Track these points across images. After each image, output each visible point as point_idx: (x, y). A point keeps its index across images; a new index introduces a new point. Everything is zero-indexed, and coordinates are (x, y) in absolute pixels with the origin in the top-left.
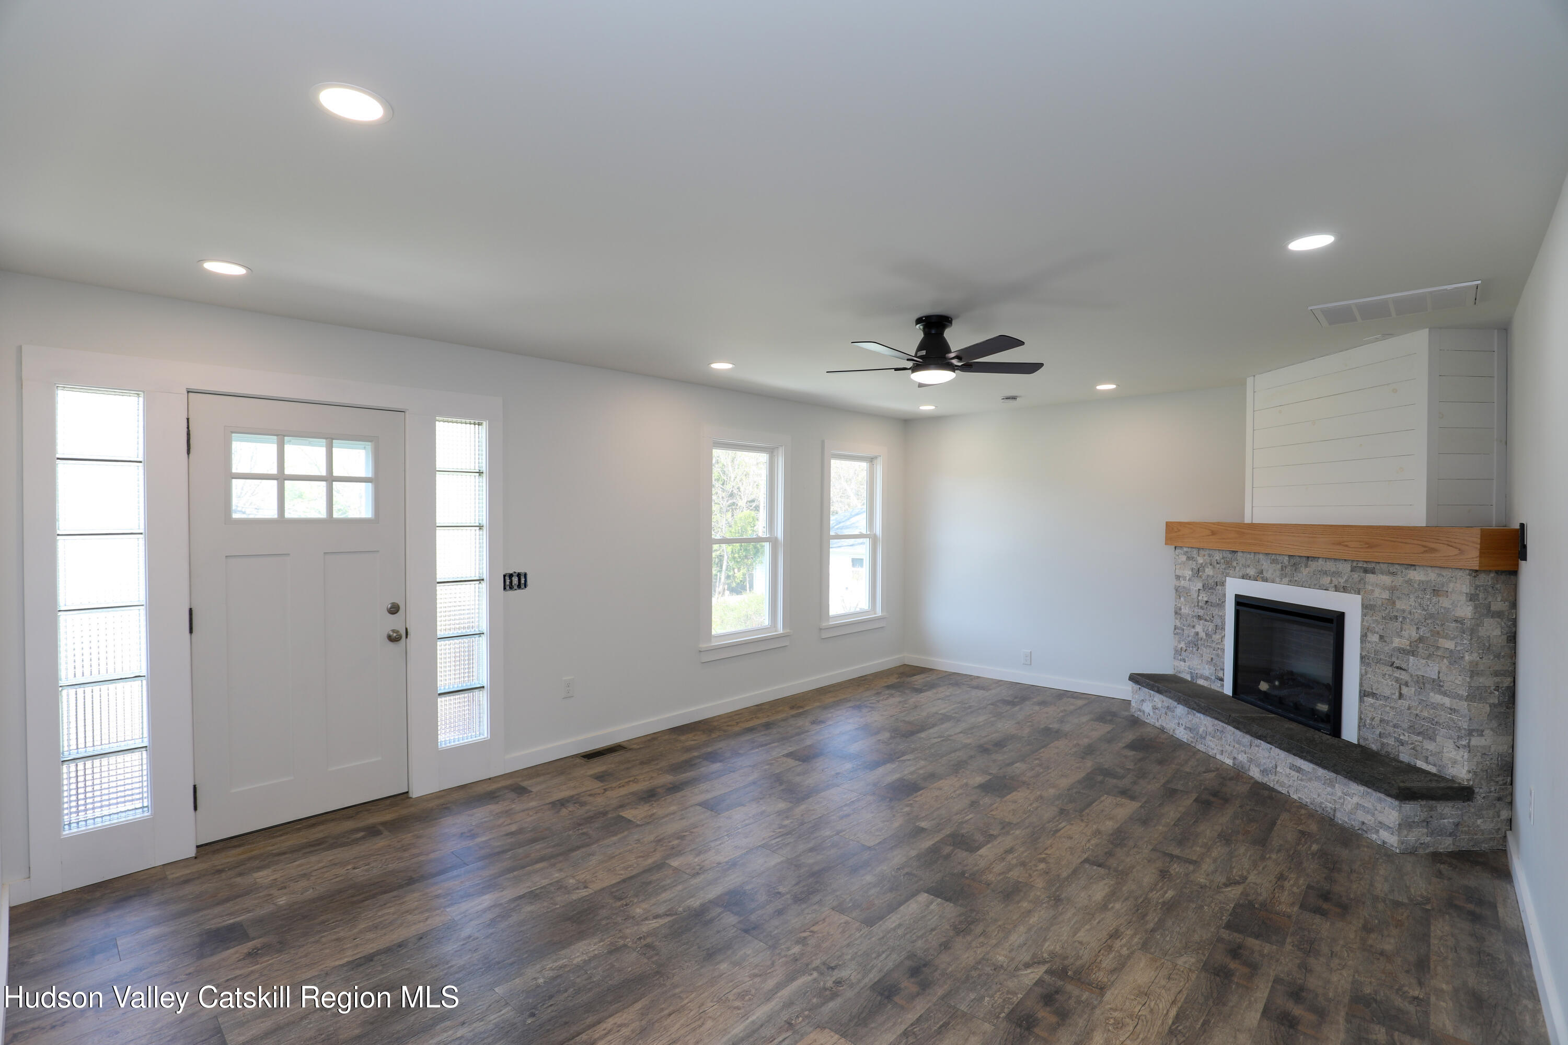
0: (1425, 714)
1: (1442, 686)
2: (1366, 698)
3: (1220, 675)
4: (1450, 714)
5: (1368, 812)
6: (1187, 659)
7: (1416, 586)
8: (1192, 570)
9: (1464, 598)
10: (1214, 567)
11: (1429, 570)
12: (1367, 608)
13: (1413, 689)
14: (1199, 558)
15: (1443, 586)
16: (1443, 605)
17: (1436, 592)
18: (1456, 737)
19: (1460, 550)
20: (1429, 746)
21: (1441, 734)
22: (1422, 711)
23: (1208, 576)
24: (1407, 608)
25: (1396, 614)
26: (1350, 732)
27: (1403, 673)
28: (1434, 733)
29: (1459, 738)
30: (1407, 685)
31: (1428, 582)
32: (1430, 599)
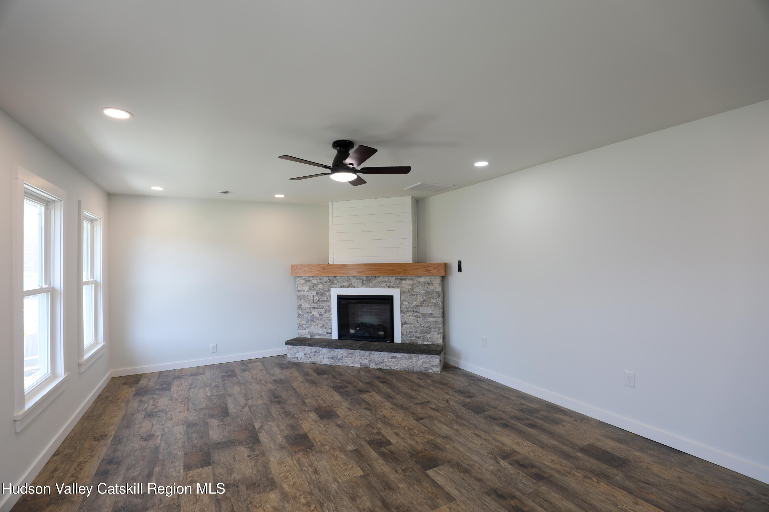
0: (427, 325)
1: (432, 315)
2: (403, 325)
3: (329, 331)
4: (435, 323)
5: (427, 363)
6: (306, 328)
7: (422, 283)
8: (309, 286)
9: (439, 285)
10: (323, 284)
11: (426, 277)
12: (402, 293)
13: (422, 318)
14: (313, 281)
15: (431, 282)
16: (432, 288)
17: (428, 284)
18: (438, 331)
19: (438, 270)
20: (429, 336)
21: (433, 331)
22: (425, 325)
23: (319, 288)
24: (418, 291)
25: (414, 293)
26: (397, 339)
27: (417, 313)
28: (430, 331)
29: (439, 330)
30: (419, 317)
31: (426, 281)
32: (427, 287)
